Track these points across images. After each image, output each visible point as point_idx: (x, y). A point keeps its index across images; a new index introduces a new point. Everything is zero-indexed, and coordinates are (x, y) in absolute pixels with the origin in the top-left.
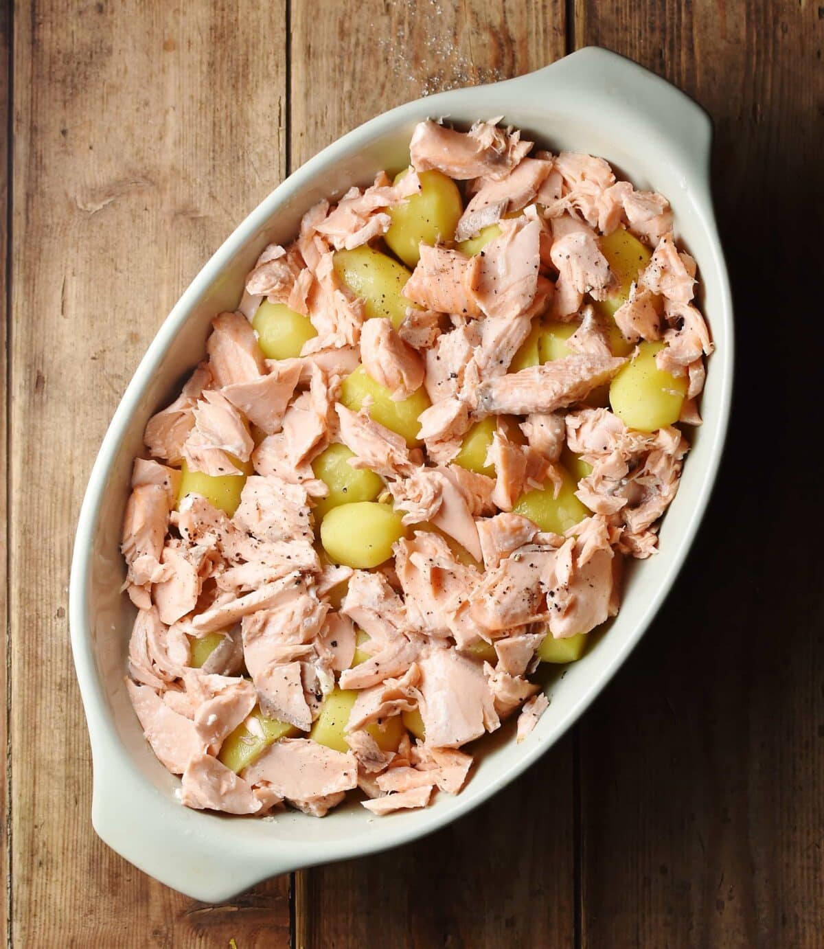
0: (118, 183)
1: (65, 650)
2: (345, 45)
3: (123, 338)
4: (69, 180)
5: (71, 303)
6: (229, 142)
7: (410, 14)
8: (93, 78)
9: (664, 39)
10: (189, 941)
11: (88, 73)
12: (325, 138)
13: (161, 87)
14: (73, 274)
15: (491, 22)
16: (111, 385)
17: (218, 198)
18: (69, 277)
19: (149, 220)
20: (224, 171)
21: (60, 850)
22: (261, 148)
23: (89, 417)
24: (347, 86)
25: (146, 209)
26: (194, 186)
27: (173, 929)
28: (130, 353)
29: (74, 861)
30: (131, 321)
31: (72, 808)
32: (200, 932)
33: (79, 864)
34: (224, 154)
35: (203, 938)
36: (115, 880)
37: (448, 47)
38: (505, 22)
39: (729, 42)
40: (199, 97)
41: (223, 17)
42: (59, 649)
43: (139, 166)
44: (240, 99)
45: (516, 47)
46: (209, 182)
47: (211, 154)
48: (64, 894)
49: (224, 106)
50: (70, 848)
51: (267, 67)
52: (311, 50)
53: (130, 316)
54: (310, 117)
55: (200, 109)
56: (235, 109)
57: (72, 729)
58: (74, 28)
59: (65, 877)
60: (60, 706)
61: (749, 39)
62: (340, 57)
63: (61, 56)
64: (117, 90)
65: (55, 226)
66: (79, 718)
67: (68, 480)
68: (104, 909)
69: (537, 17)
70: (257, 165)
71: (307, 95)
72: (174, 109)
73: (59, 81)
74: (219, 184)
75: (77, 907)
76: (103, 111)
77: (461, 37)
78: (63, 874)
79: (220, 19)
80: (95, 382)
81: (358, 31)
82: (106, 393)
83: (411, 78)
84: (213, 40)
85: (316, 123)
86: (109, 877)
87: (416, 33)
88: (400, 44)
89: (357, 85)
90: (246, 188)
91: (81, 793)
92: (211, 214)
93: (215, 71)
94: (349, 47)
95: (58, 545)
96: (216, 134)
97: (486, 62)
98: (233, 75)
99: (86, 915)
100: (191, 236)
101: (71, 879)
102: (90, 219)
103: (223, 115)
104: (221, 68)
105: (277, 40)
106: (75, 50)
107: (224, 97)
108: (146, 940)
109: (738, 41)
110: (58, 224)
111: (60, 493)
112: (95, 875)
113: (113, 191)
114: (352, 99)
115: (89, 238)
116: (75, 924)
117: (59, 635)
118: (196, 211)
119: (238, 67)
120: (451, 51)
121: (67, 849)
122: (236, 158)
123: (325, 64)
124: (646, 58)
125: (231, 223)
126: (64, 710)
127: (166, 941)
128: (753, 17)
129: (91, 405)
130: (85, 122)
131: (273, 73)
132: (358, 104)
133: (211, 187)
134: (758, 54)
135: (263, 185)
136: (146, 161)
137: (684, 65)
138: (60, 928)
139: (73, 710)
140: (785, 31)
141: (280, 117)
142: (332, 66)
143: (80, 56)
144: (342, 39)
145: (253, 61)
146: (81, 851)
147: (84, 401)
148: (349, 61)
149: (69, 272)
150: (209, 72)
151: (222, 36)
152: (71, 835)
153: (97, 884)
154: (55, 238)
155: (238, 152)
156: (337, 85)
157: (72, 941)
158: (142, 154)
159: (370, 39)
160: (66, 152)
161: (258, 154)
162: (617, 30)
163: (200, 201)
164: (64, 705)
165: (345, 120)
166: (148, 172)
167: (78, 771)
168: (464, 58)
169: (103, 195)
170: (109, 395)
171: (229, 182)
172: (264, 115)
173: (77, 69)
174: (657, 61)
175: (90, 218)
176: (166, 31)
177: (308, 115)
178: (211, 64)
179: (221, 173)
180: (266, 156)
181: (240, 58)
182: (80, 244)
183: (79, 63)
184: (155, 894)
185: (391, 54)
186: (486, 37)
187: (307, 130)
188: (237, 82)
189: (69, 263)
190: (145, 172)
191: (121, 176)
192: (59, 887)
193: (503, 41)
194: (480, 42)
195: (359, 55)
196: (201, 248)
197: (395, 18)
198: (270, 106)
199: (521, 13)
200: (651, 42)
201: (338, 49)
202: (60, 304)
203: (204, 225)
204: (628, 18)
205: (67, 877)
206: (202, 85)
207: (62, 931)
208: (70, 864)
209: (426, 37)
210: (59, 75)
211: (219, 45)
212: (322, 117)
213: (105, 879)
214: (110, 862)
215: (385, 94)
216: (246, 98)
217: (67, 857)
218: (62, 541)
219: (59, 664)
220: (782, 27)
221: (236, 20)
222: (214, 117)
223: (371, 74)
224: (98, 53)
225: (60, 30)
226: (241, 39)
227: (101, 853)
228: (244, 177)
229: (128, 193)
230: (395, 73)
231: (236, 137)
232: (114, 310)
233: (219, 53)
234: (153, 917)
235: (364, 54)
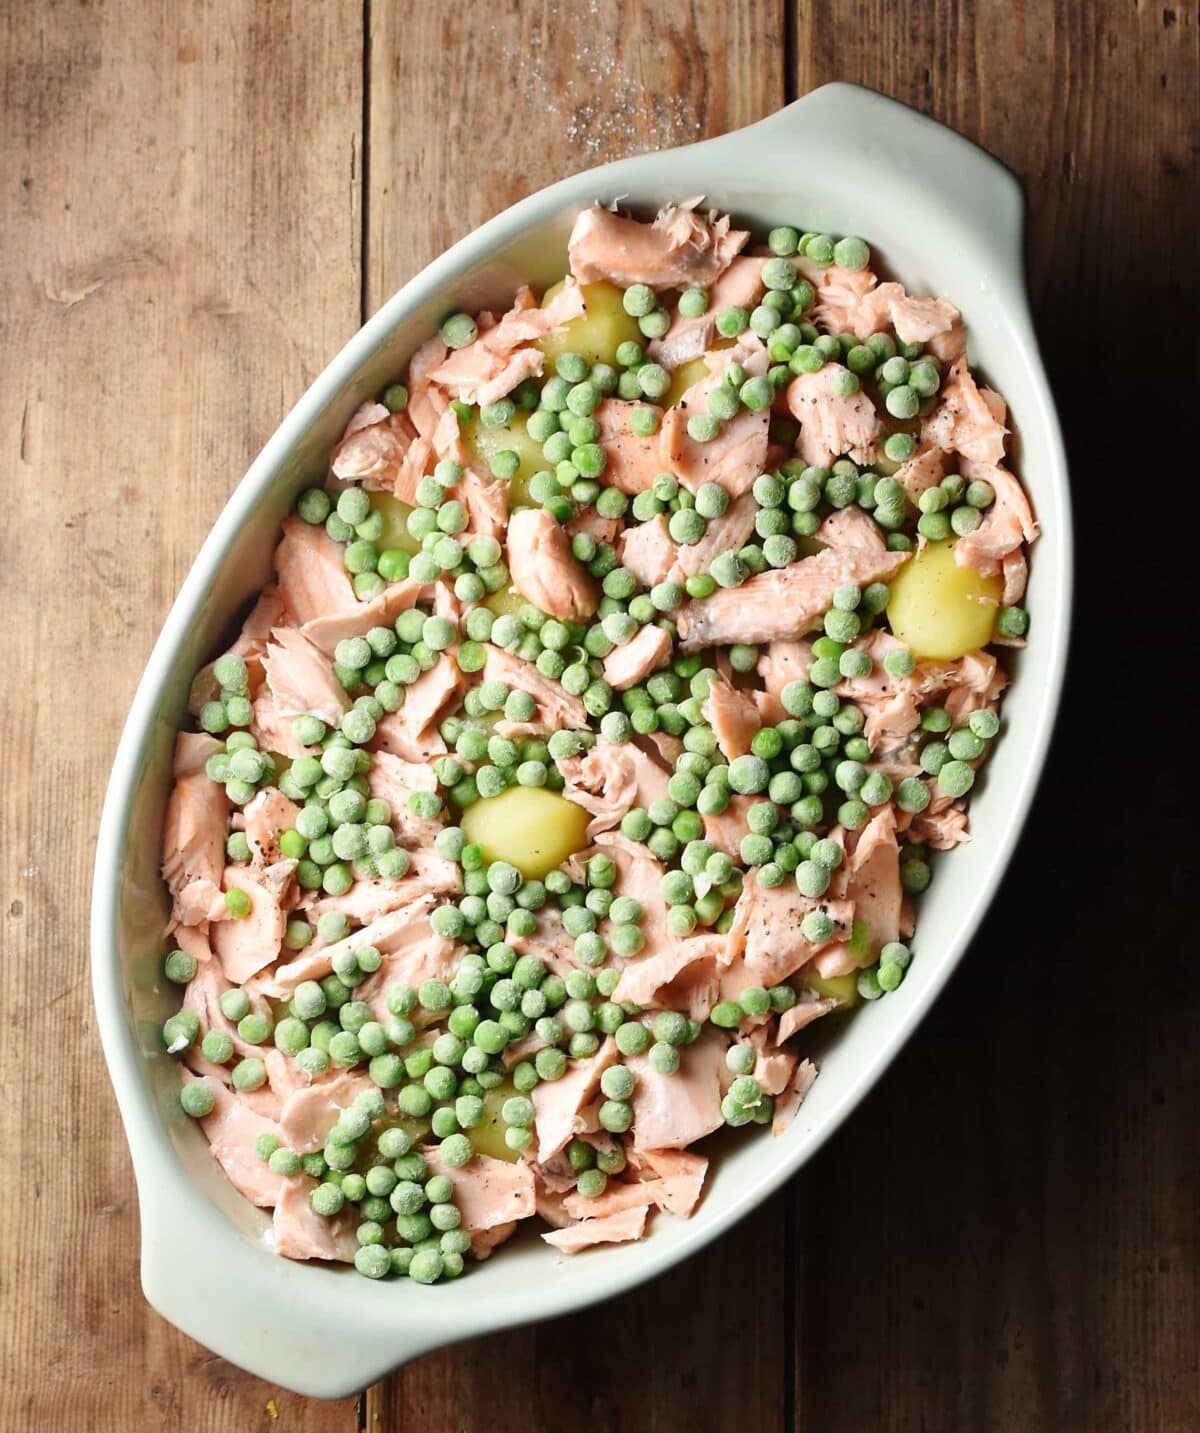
0: (108, 261)
1: (22, 964)
2: (452, 56)
3: (114, 495)
4: (35, 255)
5: (36, 443)
6: (276, 201)
7: (550, 11)
8: (71, 102)
9: (932, 56)
10: (206, 1403)
11: (64, 94)
12: (420, 197)
13: (173, 116)
14: (40, 398)
15: (672, 25)
16: (95, 565)
17: (259, 285)
18: (32, 403)
19: (155, 317)
20: (268, 244)
21: (13, 1265)
22: (323, 211)
23: (61, 615)
24: (454, 119)
25: (150, 301)
26: (222, 266)
27: (182, 1386)
28: (125, 518)
29: (34, 1281)
30: (125, 469)
31: (32, 1202)
32: (223, 1389)
33: (41, 1285)
34: (268, 219)
35: (227, 1399)
36: (95, 1311)
37: (607, 62)
38: (692, 25)
39: (1030, 60)
40: (231, 132)
41: (268, 12)
42: (14, 963)
43: (140, 236)
44: (293, 137)
45: (710, 64)
46: (246, 261)
47: (249, 220)
48: (18, 1331)
49: (269, 148)
50: (28, 1262)
51: (335, 88)
52: (402, 64)
53: (124, 462)
54: (399, 164)
55: (234, 149)
56: (285, 150)
57: (33, 1084)
58: (44, 25)
59: (20, 1305)
60: (14, 1049)
61: (1059, 58)
62: (445, 74)
63: (23, 68)
64: (108, 122)
65: (11, 326)
66: (43, 1067)
67: (29, 708)
68: (79, 1354)
69: (741, 19)
70: (318, 235)
71: (394, 132)
72: (194, 149)
73: (20, 106)
74: (260, 264)
75: (38, 1352)
76: (86, 153)
77: (627, 47)
78: (16, 1302)
79: (263, 14)
80: (71, 562)
81: (471, 35)
82: (87, 577)
83: (550, 108)
84: (253, 47)
85: (408, 174)
86: (86, 1307)
87: (560, 41)
88: (534, 56)
89: (469, 117)
90: (301, 271)
91: (45, 1180)
92: (249, 310)
93: (256, 94)
94: (458, 60)
95: (13, 805)
96: (257, 188)
97: (663, 85)
98: (283, 100)
99: (51, 1364)
100: (217, 341)
101: (30, 1308)
102: (65, 315)
103: (266, 160)
104: (264, 89)
105: (349, 48)
106: (45, 60)
107: (269, 133)
108: (142, 1403)
109: (1042, 59)
110: (17, 321)
111: (16, 731)
112: (66, 1302)
113: (101, 273)
114: (462, 140)
115: (63, 344)
116: (35, 1376)
117: (13, 941)
118: (225, 304)
119: (290, 87)
120: (611, 69)
121: (24, 1265)
122: (286, 227)
123: (421, 85)
124: (904, 84)
125: (278, 324)
126: (21, 1055)
127: (172, 1401)
128: (1066, 23)
129: (65, 596)
130: (58, 168)
131: (343, 99)
132: (470, 146)
133: (247, 269)
134: (1073, 79)
135: (327, 267)
136: (150, 229)
137: (961, 96)
138: (12, 1382)
139: (33, 1054)
140: (1112, 46)
141: (353, 164)
142: (431, 89)
143: (52, 68)
144: (448, 48)
145: (313, 79)
146: (44, 1268)
147: (54, 590)
148: (458, 80)
149: (34, 394)
150: (247, 96)
151: (267, 40)
152: (29, 1243)
153: (68, 1317)
154: (12, 343)
155: (289, 215)
156: (439, 116)
157: (30, 1402)
158: (143, 218)
159: (490, 49)
160: (30, 213)
161: (319, 219)
162: (862, 40)
163: (232, 290)
164: (20, 1047)
165: (451, 172)
166: (154, 245)
167: (41, 1146)
168: (631, 78)
169: (85, 277)
170: (91, 582)
171: (275, 262)
172: (329, 161)
173: (47, 88)
174: (922, 88)
175: (65, 313)
176: (183, 32)
177: (395, 161)
178: (250, 83)
179: (264, 248)
180: (332, 222)
181: (295, 74)
182: (50, 352)
183: (50, 79)
184: (155, 1333)
185: (521, 71)
186: (665, 48)
187: (394, 184)
188: (289, 110)
189: (33, 380)
190: (148, 244)
191: (112, 251)
192: (11, 1321)
193: (691, 55)
194: (655, 55)
195: (474, 73)
196: (233, 360)
197: (528, 16)
198: (338, 148)
199: (718, 12)
200: (912, 59)
201: (441, 62)
202: (19, 442)
203: (236, 326)
204: (878, 22)
205: (23, 1306)
206: (235, 115)
207: (15, 1388)
208: (27, 1286)
209: (574, 46)
210: (20, 97)
211: (261, 54)
212: (417, 164)
213: (80, 1310)
214: (87, 1285)
215: (511, 133)
216: (303, 135)
217: (24, 1276)
218: (18, 801)
219: (13, 986)
220: (1109, 39)
221: (289, 17)
222: (254, 163)
223: (491, 102)
224: (79, 65)
225: (22, 29)
226: (295, 46)
227: (75, 1270)
228: (298, 255)
229: (124, 276)
230: (528, 101)
231: (287, 194)
232: (101, 453)
233: (261, 68)
234: (152, 1367)
235: (479, 71)
